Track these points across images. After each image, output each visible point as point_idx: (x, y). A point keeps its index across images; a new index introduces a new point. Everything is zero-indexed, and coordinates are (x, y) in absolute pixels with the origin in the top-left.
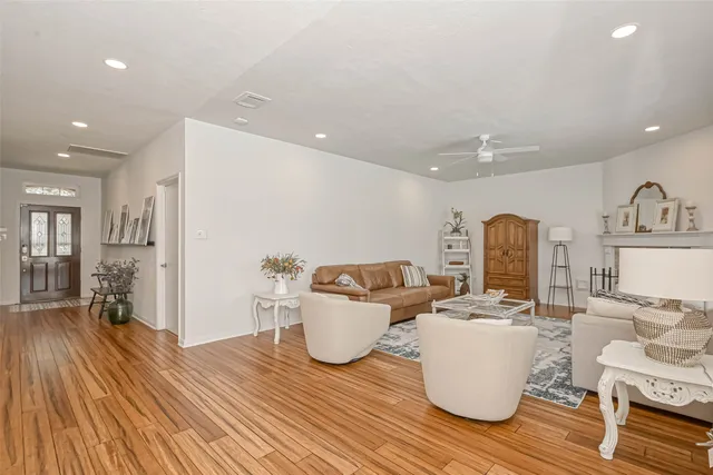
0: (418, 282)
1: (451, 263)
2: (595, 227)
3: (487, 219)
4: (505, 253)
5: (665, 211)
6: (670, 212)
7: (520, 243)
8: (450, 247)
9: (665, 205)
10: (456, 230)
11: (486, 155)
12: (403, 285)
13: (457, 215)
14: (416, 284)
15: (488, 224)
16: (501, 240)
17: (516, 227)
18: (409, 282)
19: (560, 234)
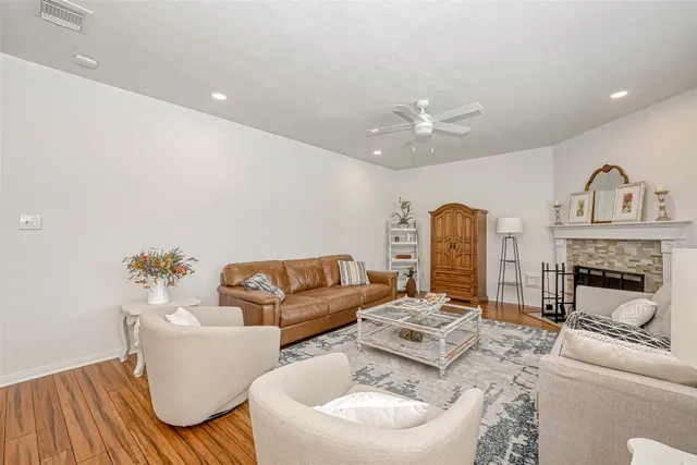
0: (356, 280)
1: (398, 257)
2: (545, 218)
3: (434, 209)
4: (453, 246)
5: (628, 198)
6: (635, 198)
7: (468, 234)
8: (397, 239)
9: (627, 191)
10: (404, 221)
11: (425, 125)
12: (340, 283)
13: (405, 205)
14: (354, 282)
15: (435, 215)
16: (448, 231)
17: (464, 217)
18: (346, 281)
19: (509, 225)
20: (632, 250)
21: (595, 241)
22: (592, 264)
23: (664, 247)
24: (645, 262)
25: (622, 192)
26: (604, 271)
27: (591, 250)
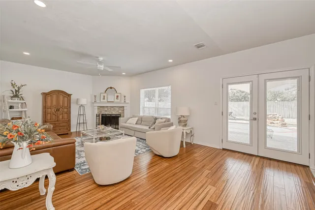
4: (58, 110)
5: (117, 96)
6: (119, 97)
7: (66, 105)
8: (11, 107)
9: (117, 95)
15: (45, 95)
16: (54, 103)
17: (64, 97)
20: (117, 109)
21: (107, 107)
22: (106, 113)
23: (125, 108)
24: (120, 111)
25: (116, 95)
26: (111, 115)
27: (106, 109)
